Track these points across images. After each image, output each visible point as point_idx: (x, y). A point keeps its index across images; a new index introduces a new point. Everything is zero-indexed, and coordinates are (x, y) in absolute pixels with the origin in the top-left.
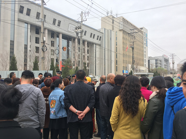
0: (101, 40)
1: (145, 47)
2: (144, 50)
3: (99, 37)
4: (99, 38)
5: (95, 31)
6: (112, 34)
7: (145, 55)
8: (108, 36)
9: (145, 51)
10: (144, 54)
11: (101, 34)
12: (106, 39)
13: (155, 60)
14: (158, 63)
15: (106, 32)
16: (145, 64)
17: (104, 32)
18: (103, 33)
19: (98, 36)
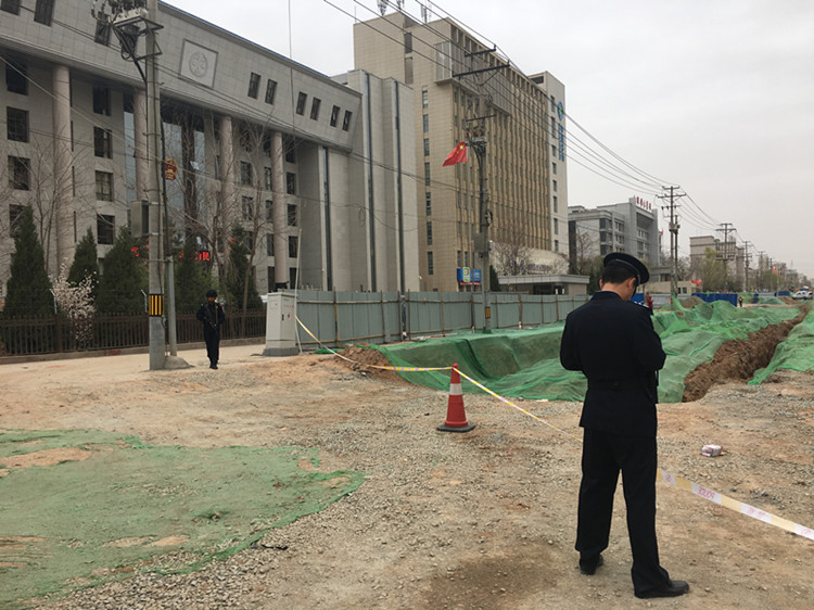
0: (352, 125)
1: (554, 164)
2: (552, 177)
3: (342, 116)
4: (344, 119)
5: (321, 84)
6: (401, 100)
7: (555, 198)
8: (384, 109)
9: (555, 182)
10: (552, 193)
11: (350, 97)
12: (373, 123)
13: (597, 223)
14: (611, 234)
15: (372, 87)
16: (554, 237)
17: (363, 91)
18: (359, 96)
19: (336, 110)
